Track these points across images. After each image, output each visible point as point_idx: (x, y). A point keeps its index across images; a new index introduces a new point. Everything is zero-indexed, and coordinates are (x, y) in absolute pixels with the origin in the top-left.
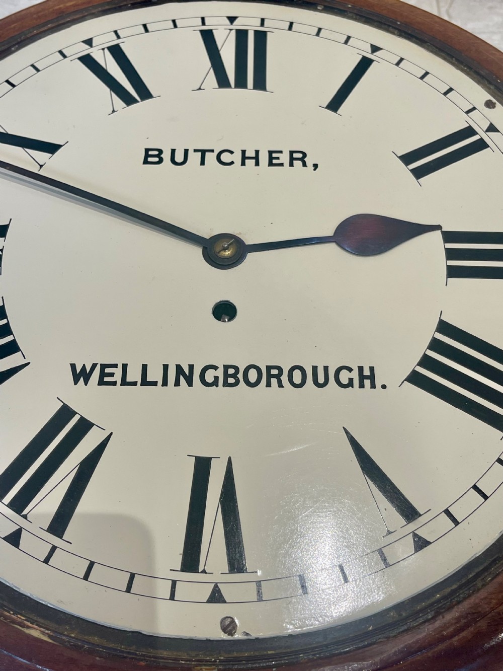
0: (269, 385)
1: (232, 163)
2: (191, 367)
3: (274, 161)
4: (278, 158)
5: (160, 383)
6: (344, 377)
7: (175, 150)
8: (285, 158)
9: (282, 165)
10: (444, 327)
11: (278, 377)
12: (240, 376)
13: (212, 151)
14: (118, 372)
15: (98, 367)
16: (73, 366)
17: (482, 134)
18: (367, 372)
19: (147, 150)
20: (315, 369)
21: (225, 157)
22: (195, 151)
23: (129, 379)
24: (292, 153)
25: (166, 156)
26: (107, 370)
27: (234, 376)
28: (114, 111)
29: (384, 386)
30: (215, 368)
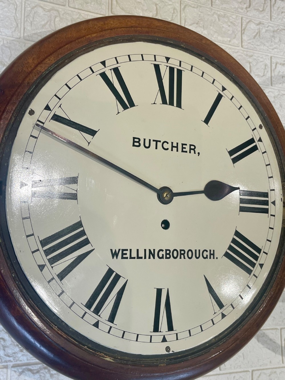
0: (181, 258)
1: (168, 149)
2: (154, 250)
3: (184, 150)
4: (185, 148)
5: (143, 258)
6: (205, 254)
7: (145, 139)
8: (187, 148)
9: (186, 152)
10: (237, 234)
11: (184, 254)
12: (171, 254)
13: (160, 141)
15: (121, 251)
16: (111, 250)
17: (257, 143)
18: (212, 252)
19: (134, 138)
20: (196, 250)
21: (165, 145)
22: (154, 141)
23: (132, 256)
24: (190, 145)
25: (142, 142)
26: (124, 252)
27: (169, 254)
28: (118, 113)
29: (217, 258)
30: (162, 250)
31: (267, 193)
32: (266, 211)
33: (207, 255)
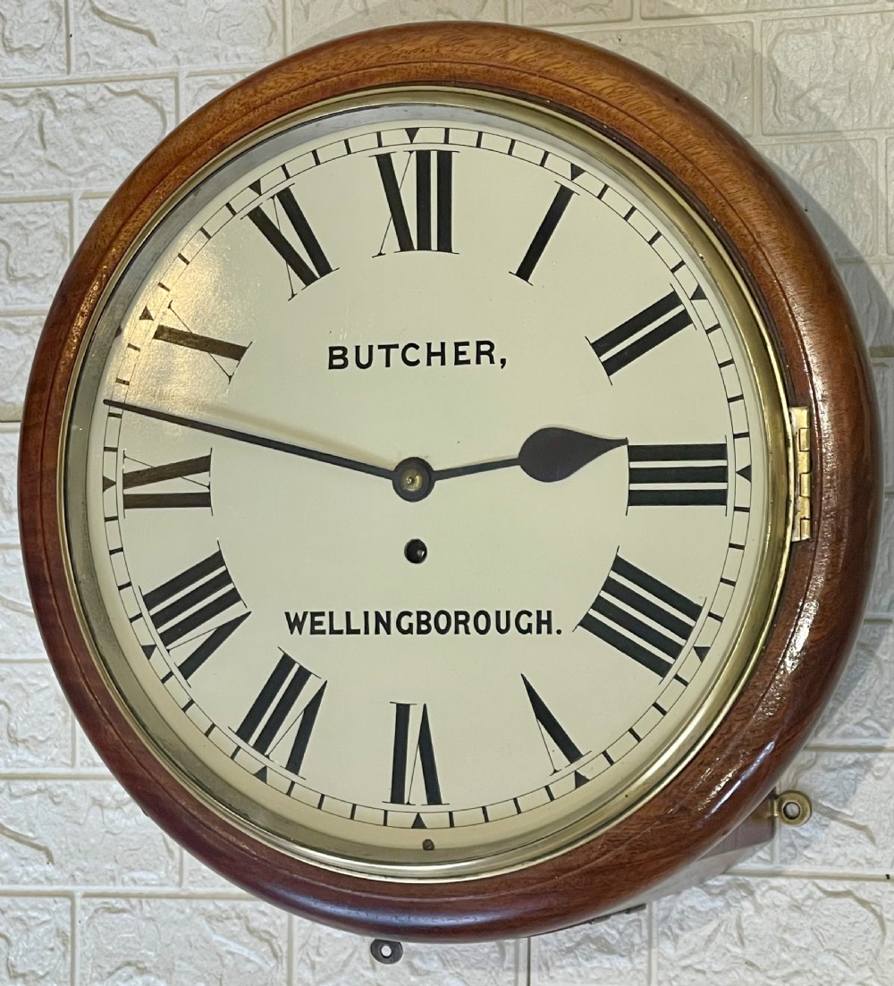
0: (457, 632)
1: (418, 362)
2: (388, 614)
3: (462, 358)
4: (464, 353)
5: (362, 631)
6: (524, 622)
7: (359, 347)
8: (471, 352)
9: (468, 362)
10: (620, 565)
11: (465, 622)
12: (432, 622)
13: (396, 346)
14: (325, 619)
15: (308, 617)
16: (287, 615)
17: (686, 304)
18: (544, 617)
19: (332, 349)
20: (498, 613)
21: (412, 355)
22: (380, 347)
23: (336, 628)
24: (479, 344)
25: (351, 356)
26: (317, 619)
27: (426, 622)
28: (293, 295)
29: (559, 632)
30: (409, 614)
31: (723, 447)
32: (719, 498)
33: (530, 625)
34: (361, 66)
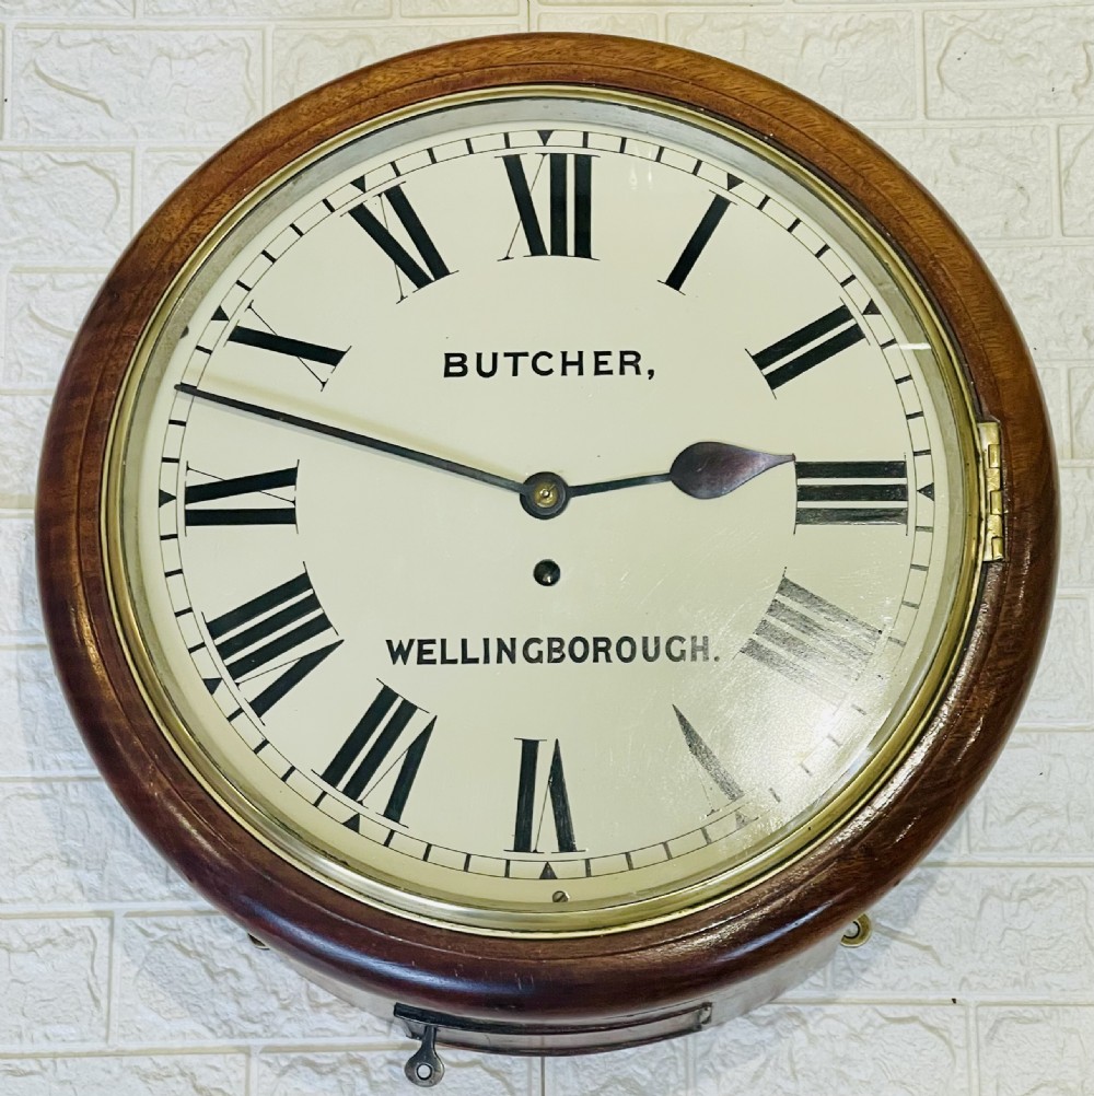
0: (596, 659)
1: (551, 371)
2: (513, 641)
3: (603, 368)
4: (605, 363)
5: (482, 659)
6: (676, 648)
7: (481, 354)
8: (613, 362)
9: (610, 372)
11: (606, 649)
12: (566, 650)
13: (526, 354)
14: (437, 648)
15: (415, 645)
16: (390, 643)
17: (859, 319)
18: (700, 643)
19: (448, 356)
20: (645, 639)
21: (543, 363)
22: (506, 355)
24: (623, 354)
25: (471, 363)
27: (559, 650)
28: (402, 298)
29: (717, 659)
30: (539, 641)
31: (903, 464)
34: (488, 64)
